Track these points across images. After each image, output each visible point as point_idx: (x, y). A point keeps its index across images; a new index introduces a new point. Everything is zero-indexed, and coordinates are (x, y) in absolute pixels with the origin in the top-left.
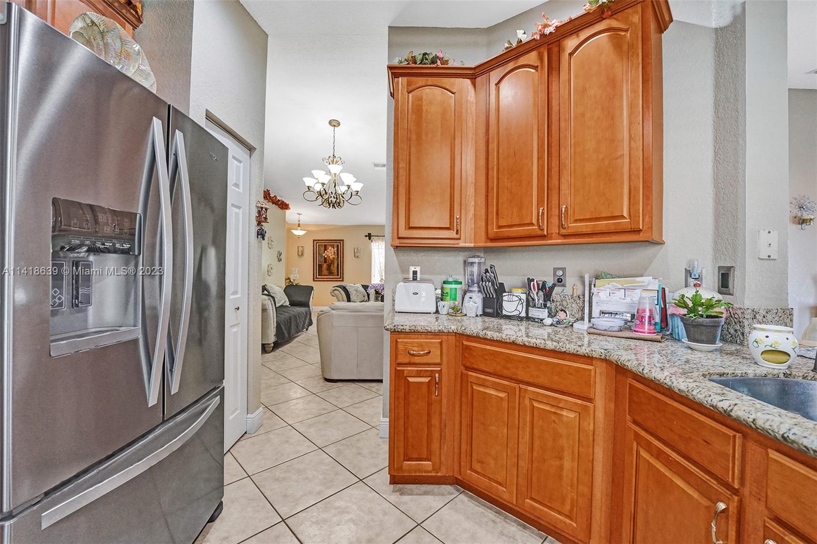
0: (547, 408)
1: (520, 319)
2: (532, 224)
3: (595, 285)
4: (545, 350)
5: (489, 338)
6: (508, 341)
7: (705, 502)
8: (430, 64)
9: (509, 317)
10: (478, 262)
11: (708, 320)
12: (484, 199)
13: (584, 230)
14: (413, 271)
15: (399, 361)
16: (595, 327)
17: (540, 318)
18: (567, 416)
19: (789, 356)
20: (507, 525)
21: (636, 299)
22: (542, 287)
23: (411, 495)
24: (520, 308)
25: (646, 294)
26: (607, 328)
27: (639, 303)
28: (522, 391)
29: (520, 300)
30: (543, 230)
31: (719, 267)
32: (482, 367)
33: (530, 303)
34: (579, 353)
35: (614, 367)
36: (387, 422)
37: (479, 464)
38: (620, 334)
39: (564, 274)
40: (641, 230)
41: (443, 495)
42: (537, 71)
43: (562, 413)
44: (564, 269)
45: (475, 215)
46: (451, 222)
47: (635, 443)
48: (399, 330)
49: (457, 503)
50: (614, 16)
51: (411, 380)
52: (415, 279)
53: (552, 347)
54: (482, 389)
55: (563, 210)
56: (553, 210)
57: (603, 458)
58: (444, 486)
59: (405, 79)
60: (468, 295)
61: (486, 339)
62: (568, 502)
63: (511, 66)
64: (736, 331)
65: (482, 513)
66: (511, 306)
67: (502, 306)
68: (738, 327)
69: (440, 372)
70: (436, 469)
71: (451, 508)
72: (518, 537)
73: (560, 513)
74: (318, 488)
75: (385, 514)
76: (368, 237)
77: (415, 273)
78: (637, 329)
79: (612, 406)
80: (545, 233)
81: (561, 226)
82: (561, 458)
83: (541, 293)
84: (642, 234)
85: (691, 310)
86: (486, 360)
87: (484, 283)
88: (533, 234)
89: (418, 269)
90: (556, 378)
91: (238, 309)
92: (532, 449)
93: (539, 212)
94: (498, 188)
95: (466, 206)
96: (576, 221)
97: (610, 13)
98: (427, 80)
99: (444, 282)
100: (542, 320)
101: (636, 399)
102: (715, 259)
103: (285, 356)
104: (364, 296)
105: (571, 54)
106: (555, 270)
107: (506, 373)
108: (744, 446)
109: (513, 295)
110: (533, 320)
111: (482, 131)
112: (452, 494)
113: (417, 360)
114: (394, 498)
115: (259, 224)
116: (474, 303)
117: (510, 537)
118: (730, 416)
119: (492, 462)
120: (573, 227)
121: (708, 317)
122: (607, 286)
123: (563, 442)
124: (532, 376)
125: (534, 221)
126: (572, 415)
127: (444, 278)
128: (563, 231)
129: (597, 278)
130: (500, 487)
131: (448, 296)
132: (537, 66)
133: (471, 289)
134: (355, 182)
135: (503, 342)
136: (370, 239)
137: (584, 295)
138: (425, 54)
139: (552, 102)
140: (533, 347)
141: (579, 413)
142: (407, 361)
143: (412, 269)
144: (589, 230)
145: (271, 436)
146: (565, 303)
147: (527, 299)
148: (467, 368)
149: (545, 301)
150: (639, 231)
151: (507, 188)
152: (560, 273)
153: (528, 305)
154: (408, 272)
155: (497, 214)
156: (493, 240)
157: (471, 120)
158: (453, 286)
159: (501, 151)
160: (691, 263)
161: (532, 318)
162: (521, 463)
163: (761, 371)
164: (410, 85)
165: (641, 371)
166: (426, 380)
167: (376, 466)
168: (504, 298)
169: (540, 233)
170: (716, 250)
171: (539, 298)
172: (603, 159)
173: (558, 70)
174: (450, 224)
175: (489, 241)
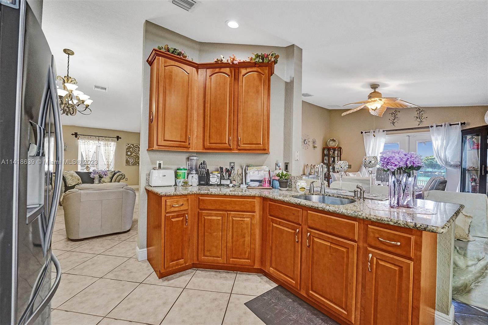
0: (239, 219)
1: (218, 185)
2: (226, 144)
3: (247, 170)
4: (238, 196)
5: (213, 194)
6: (222, 194)
7: (293, 231)
8: (177, 55)
9: (211, 185)
10: (196, 159)
11: (286, 180)
12: (202, 129)
13: (247, 148)
14: (159, 163)
15: (167, 211)
16: (250, 186)
17: (227, 184)
18: (247, 220)
19: (305, 188)
20: (221, 274)
21: (262, 174)
22: (227, 171)
23: (173, 279)
24: (218, 180)
25: (265, 173)
26: (254, 186)
27: (264, 176)
28: (228, 214)
29: (218, 177)
30: (231, 146)
31: (285, 163)
32: (210, 207)
33: (222, 178)
34: (251, 195)
35: (262, 198)
36: (146, 251)
37: (208, 252)
38: (259, 188)
39: (234, 165)
40: (266, 149)
41: (189, 274)
42: (229, 77)
43: (245, 220)
44: (234, 163)
45: (197, 136)
46: (186, 139)
47: (271, 223)
48: (168, 195)
49: (197, 275)
50: (260, 67)
51: (173, 220)
52: (160, 167)
53: (241, 194)
54: (209, 218)
55: (239, 139)
56: (235, 138)
57: (259, 233)
58: (187, 271)
59: (163, 59)
60: (190, 176)
61: (212, 195)
62: (247, 253)
63: (217, 70)
64: (290, 184)
65: (210, 274)
66: (214, 179)
67: (210, 180)
68: (290, 182)
69: (187, 214)
70: (185, 263)
71: (195, 277)
72: (227, 276)
73: (244, 259)
75: (165, 291)
76: (74, 136)
77: (160, 164)
78: (264, 185)
79: (262, 213)
80: (232, 148)
81: (238, 145)
82: (244, 237)
83: (227, 173)
84: (266, 151)
85: (281, 177)
86: (212, 204)
87: (201, 169)
88: (226, 148)
89: (161, 162)
90: (242, 206)
92: (232, 238)
93: (229, 139)
94: (210, 125)
95: (193, 131)
96: (244, 144)
97: (258, 66)
98: (175, 63)
99: (178, 169)
100: (227, 185)
101: (271, 208)
102: (284, 160)
104: (79, 180)
105: (243, 76)
106: (231, 163)
107: (221, 208)
108: (302, 212)
109: (215, 175)
110: (223, 185)
111: (201, 96)
112: (193, 272)
113: (176, 209)
114: (166, 283)
116: (194, 179)
117: (224, 278)
118: (300, 204)
119: (214, 249)
120: (242, 146)
121: (285, 179)
122: (252, 170)
123: (246, 231)
124: (233, 207)
125: (227, 142)
126: (248, 219)
127: (176, 167)
128: (239, 148)
129: (248, 166)
130: (219, 259)
131: (181, 176)
132: (229, 75)
133: (192, 172)
134: (89, 99)
135: (220, 195)
136: (76, 137)
137: (242, 174)
138: (175, 49)
139: (235, 93)
140: (233, 195)
141: (251, 218)
143: (158, 162)
144: (248, 148)
146: (235, 177)
147: (221, 176)
148: (201, 209)
149: (229, 177)
150: (265, 150)
151: (215, 126)
152: (232, 164)
153: (221, 179)
154: (156, 164)
155: (209, 137)
156: (206, 149)
157: (196, 89)
158: (183, 171)
159: (211, 108)
160: (277, 161)
161: (223, 184)
162: (228, 245)
163: (300, 194)
164: (166, 63)
165: (274, 197)
166: (181, 218)
167: (146, 274)
168: (210, 176)
169: (229, 147)
170: (284, 157)
171: (226, 175)
172: (254, 121)
173: (238, 79)
174: (186, 140)
175: (204, 149)
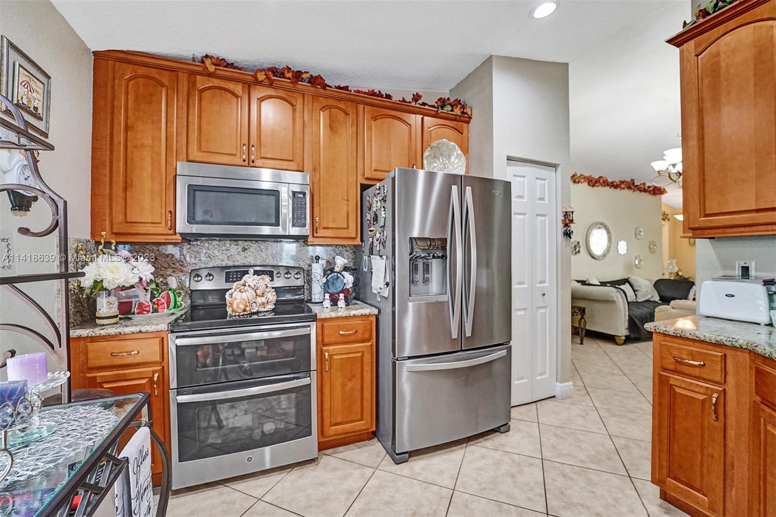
14: (742, 267)
15: (665, 365)
48: (661, 332)
51: (677, 390)
74: (583, 458)
89: (750, 264)
91: (544, 295)
103: (636, 352)
113: (686, 369)
115: (566, 225)
142: (672, 367)
143: (740, 264)
145: (573, 407)
154: (733, 268)
164: (700, 46)
166: (702, 397)
